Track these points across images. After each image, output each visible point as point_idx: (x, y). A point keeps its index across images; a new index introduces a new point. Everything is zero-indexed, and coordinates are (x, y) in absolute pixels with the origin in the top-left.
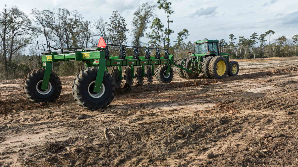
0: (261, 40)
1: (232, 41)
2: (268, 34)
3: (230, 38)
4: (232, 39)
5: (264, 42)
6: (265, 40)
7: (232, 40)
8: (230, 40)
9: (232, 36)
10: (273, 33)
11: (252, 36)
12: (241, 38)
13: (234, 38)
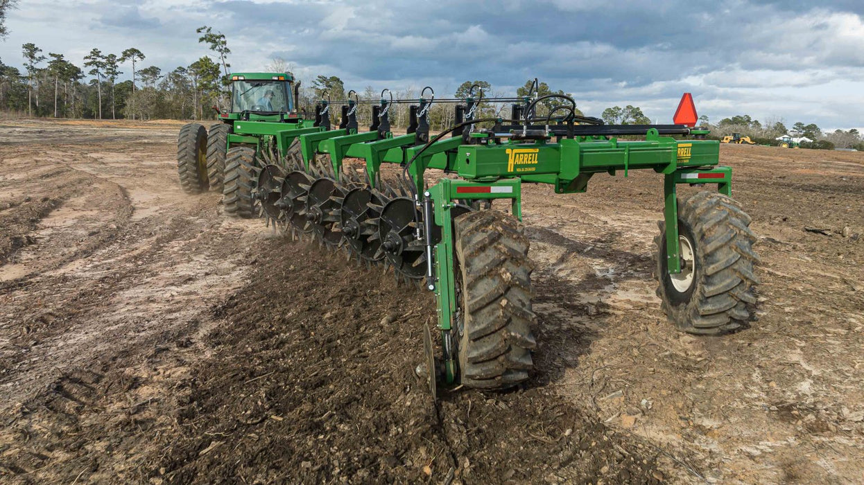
0: (110, 69)
1: (33, 64)
2: (129, 56)
3: (25, 55)
4: (32, 57)
5: (115, 76)
6: (117, 70)
7: (35, 61)
8: (27, 60)
9: (31, 49)
10: (141, 56)
11: (90, 57)
12: (55, 59)
13: (37, 55)
